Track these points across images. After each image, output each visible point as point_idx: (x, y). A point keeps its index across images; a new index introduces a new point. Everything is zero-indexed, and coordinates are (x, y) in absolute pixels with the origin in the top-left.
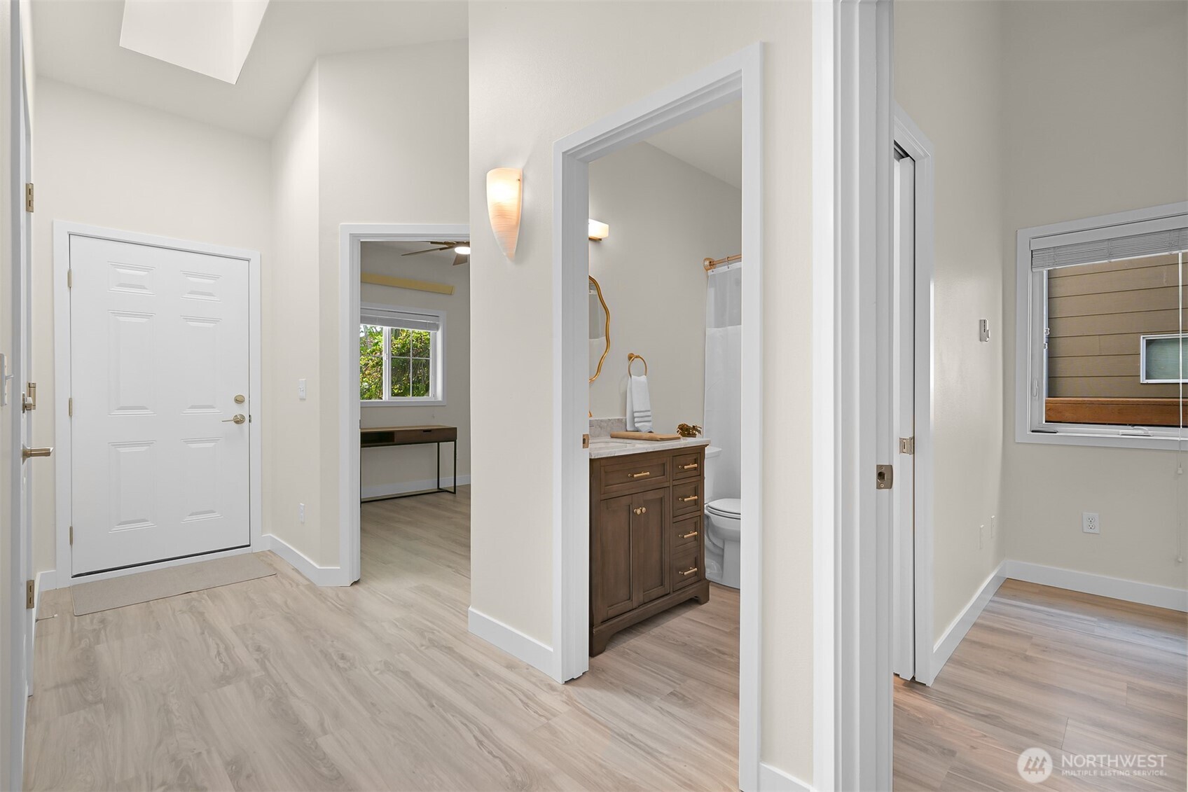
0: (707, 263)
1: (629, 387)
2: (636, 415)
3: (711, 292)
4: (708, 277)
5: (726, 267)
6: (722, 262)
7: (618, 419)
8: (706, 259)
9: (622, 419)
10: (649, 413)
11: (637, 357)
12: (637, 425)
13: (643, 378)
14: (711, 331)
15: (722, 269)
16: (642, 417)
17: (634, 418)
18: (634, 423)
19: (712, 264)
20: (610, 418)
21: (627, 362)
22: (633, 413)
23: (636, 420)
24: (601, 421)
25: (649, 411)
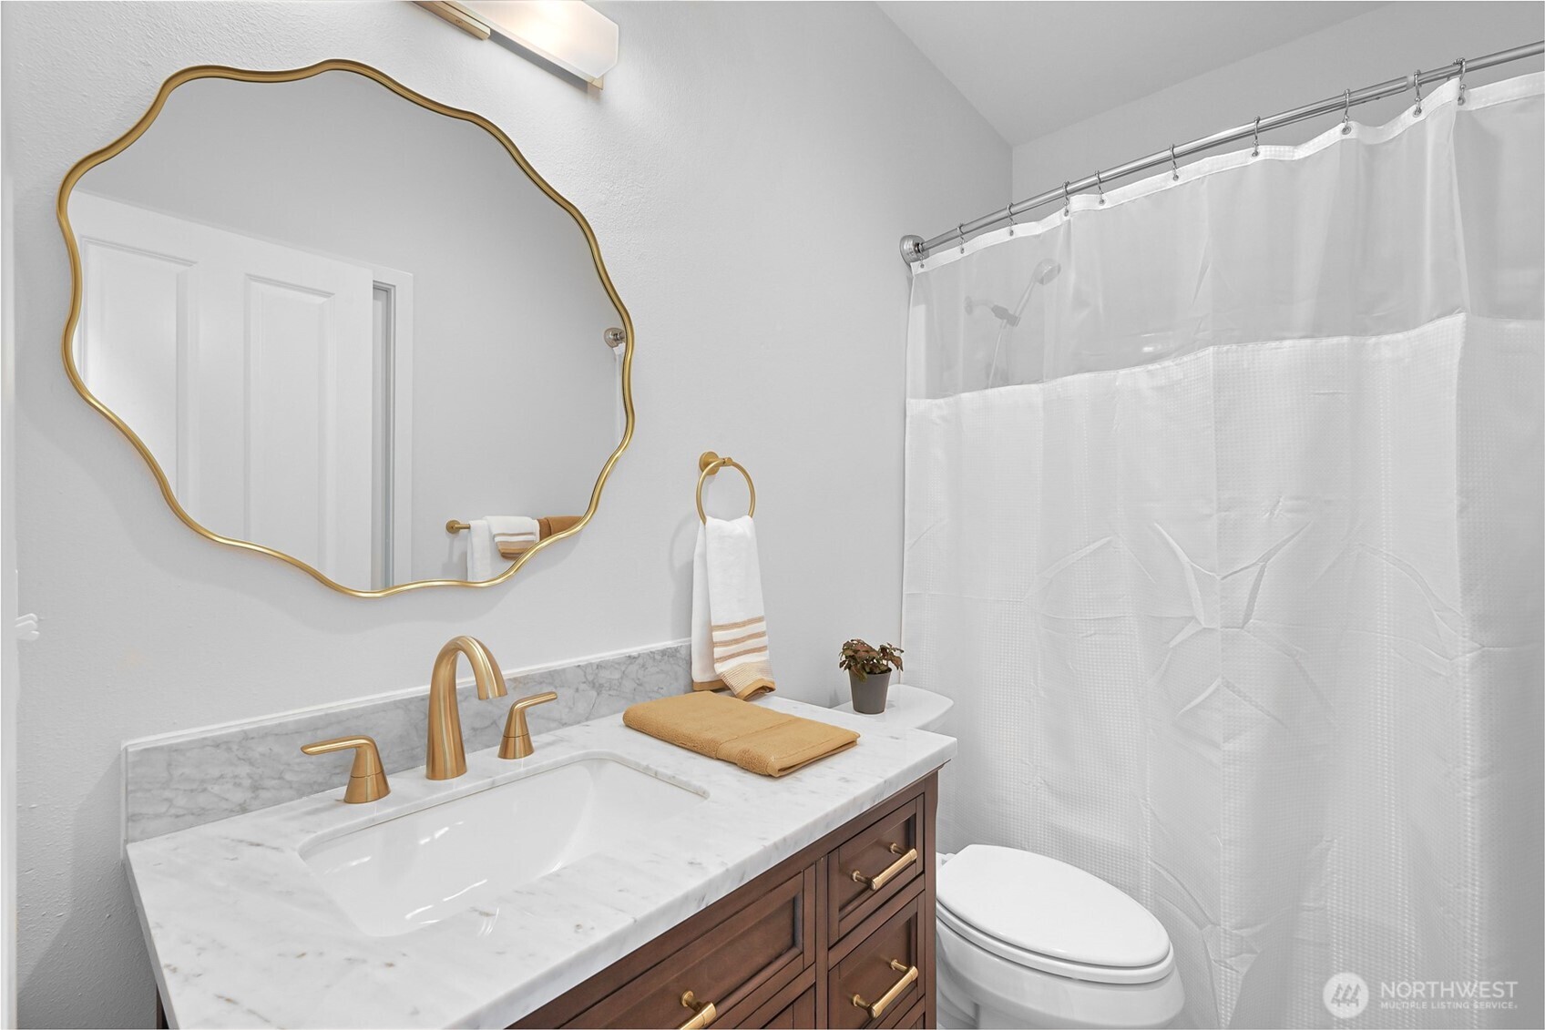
0: (909, 245)
1: (698, 550)
2: (718, 636)
3: (919, 313)
4: (910, 280)
5: (957, 249)
6: (943, 241)
7: (664, 653)
8: (905, 238)
9: (676, 650)
10: (761, 627)
11: (724, 463)
12: (721, 668)
13: (743, 525)
14: (916, 406)
15: (946, 256)
16: (736, 641)
17: (712, 645)
18: (711, 661)
19: (920, 249)
20: (633, 650)
21: (695, 476)
22: (711, 628)
23: (718, 652)
24: (599, 666)
25: (760, 620)
